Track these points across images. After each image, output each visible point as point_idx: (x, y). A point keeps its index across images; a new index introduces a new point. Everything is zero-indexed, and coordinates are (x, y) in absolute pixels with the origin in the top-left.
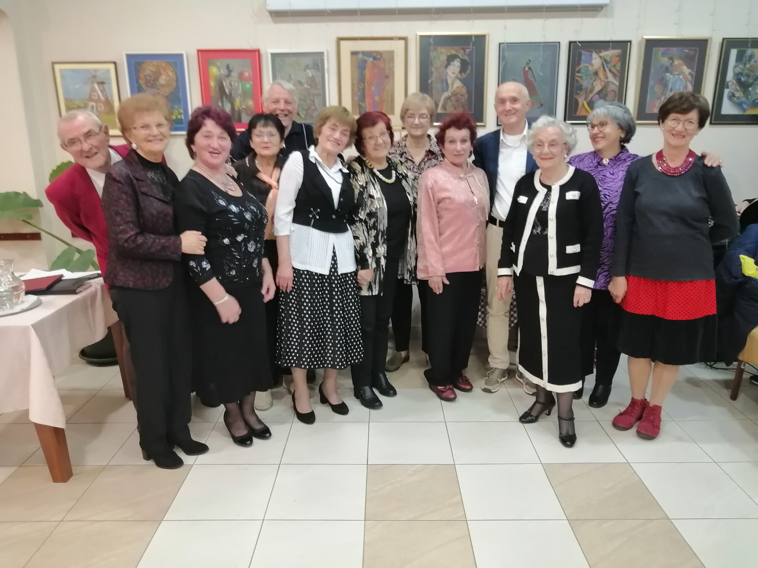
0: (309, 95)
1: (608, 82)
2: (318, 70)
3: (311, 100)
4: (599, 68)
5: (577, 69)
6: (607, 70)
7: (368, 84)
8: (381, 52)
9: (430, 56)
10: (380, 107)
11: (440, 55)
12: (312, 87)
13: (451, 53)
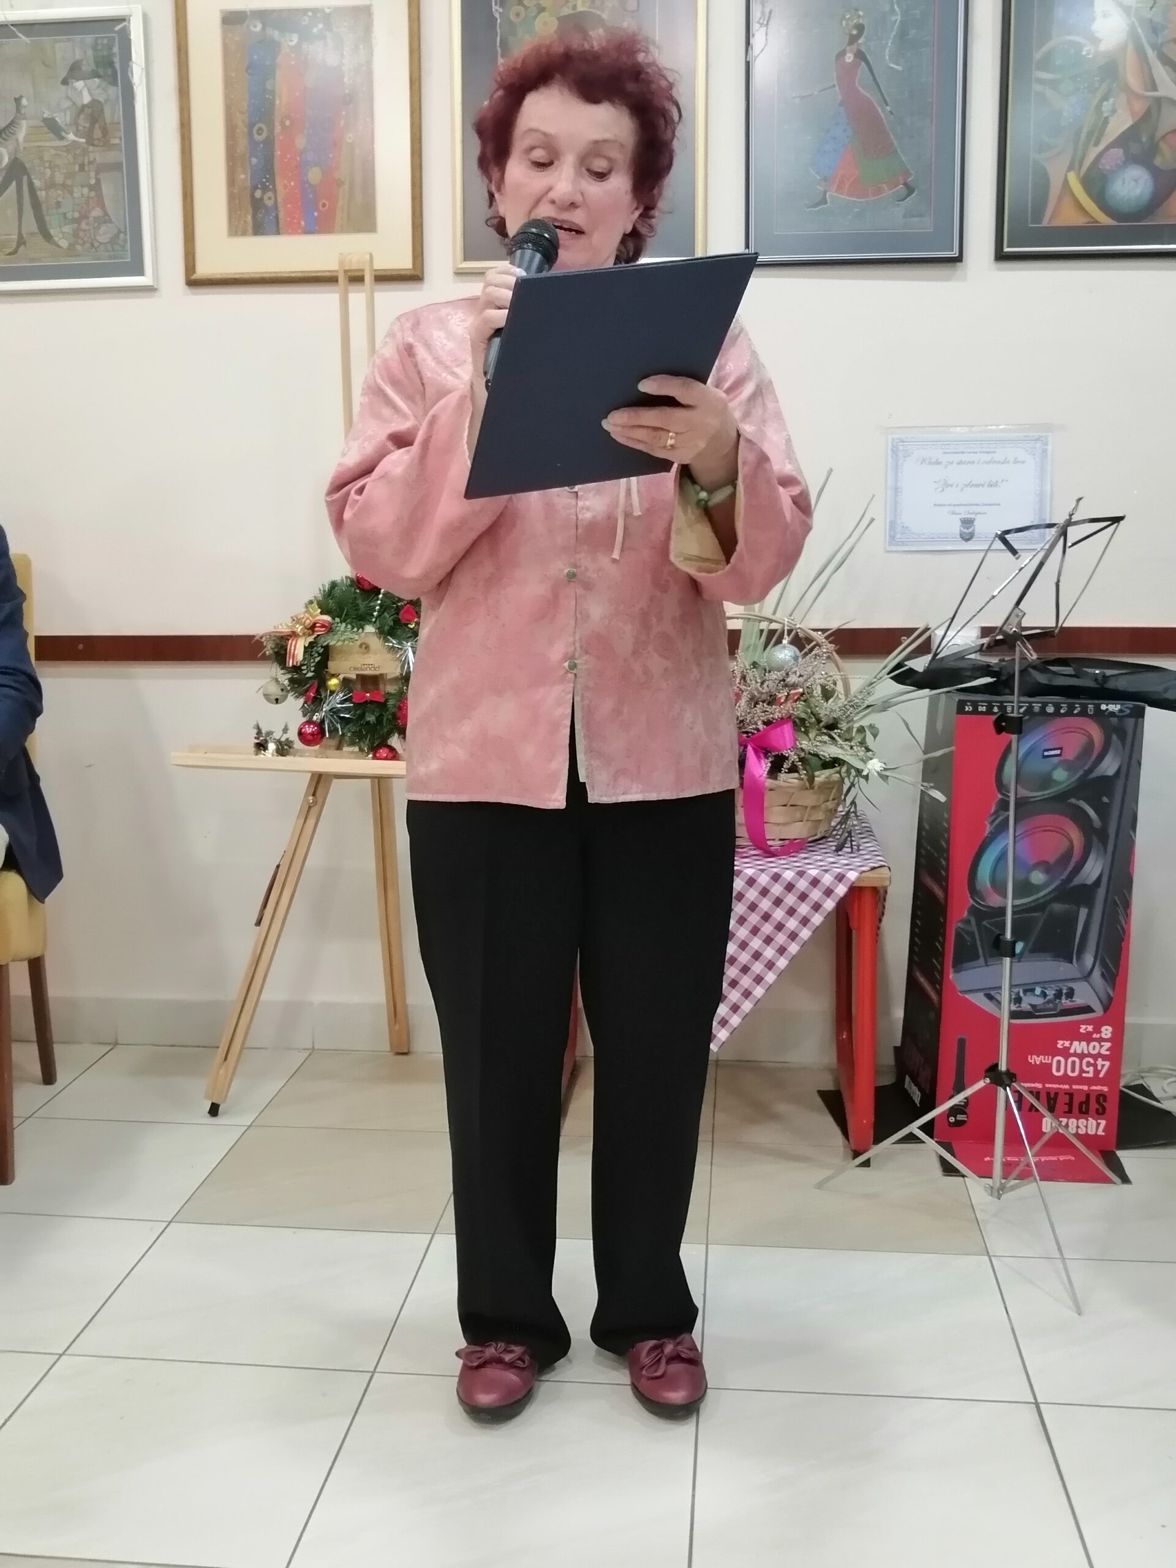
0: (82, 167)
1: (1158, 101)
2: (115, 84)
3: (91, 188)
4: (1123, 49)
5: (1037, 56)
6: (1151, 54)
7: (282, 123)
8: (328, 11)
9: (499, 21)
10: (324, 205)
11: (536, 16)
12: (90, 142)
13: (574, 7)
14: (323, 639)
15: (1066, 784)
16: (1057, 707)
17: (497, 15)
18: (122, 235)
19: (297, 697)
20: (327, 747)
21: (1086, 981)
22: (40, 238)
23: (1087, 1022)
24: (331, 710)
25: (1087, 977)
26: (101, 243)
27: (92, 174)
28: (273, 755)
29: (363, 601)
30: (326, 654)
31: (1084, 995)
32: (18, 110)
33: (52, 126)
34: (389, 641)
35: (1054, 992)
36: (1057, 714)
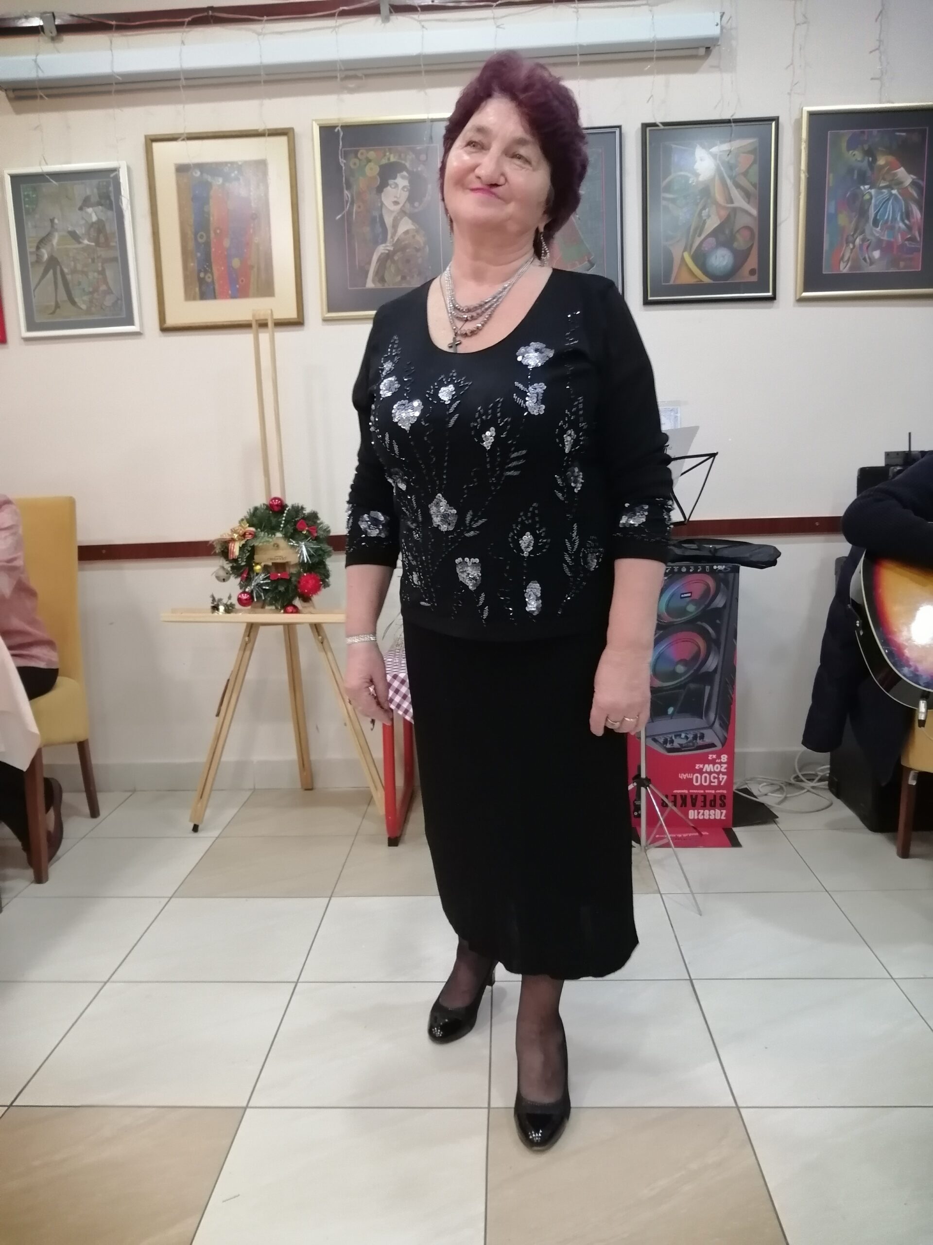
0: (93, 261)
2: (111, 208)
4: (712, 180)
5: (664, 184)
6: (729, 182)
7: (215, 232)
8: (240, 163)
9: (344, 168)
10: (242, 281)
11: (365, 166)
12: (98, 244)
13: (389, 159)
14: (250, 542)
15: (695, 613)
16: (688, 568)
17: (343, 165)
18: (119, 302)
19: (236, 578)
20: (255, 607)
21: (711, 728)
22: (69, 304)
23: (712, 753)
24: (257, 585)
25: (711, 726)
26: (107, 306)
27: (100, 264)
28: (223, 613)
29: (274, 517)
30: (253, 551)
31: (710, 737)
32: (52, 226)
33: (73, 235)
34: (291, 542)
35: (692, 736)
36: (688, 572)
